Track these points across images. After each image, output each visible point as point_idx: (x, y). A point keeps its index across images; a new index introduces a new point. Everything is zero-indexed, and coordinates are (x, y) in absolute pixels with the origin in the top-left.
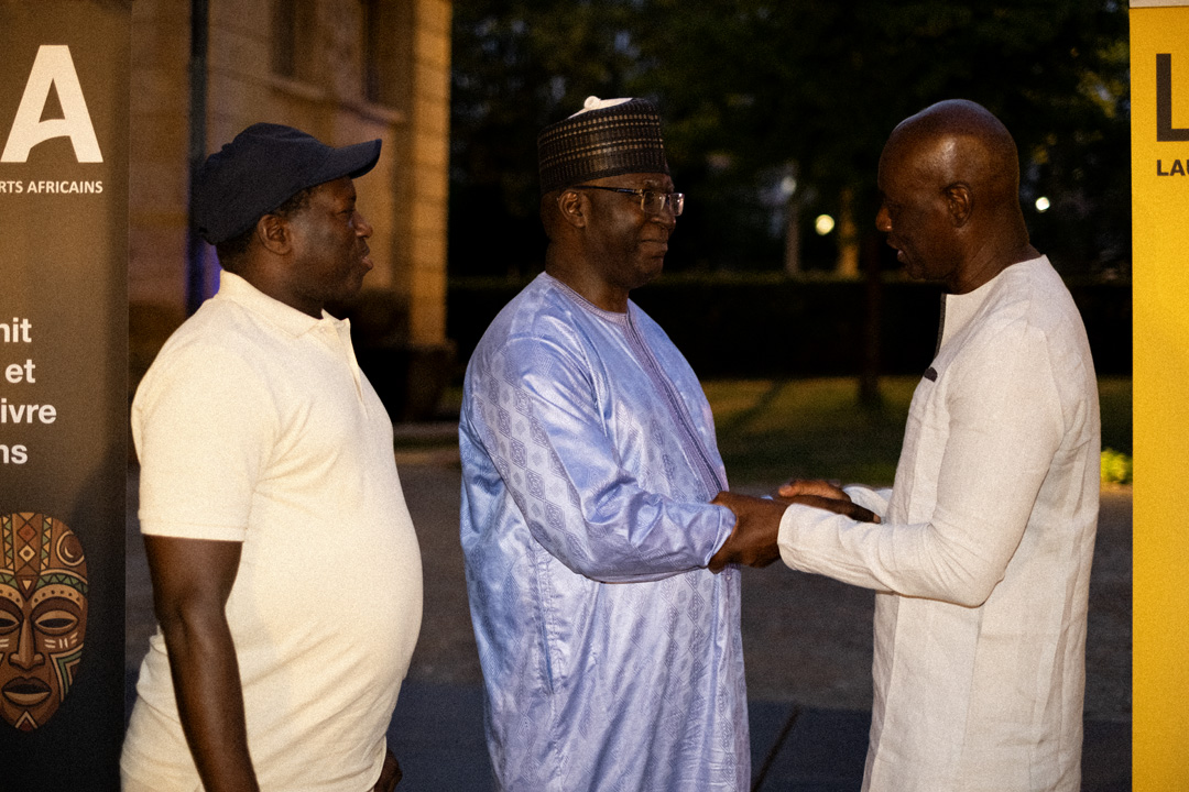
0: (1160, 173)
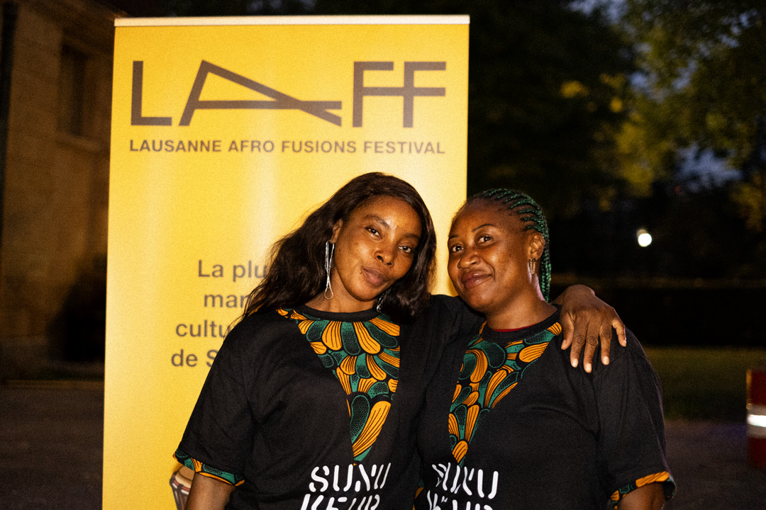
0: (132, 149)
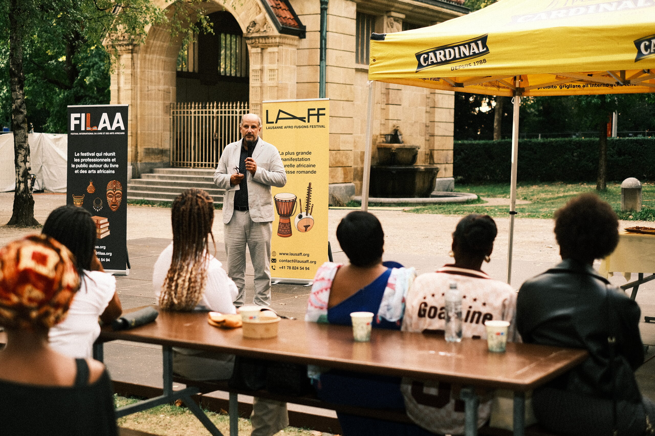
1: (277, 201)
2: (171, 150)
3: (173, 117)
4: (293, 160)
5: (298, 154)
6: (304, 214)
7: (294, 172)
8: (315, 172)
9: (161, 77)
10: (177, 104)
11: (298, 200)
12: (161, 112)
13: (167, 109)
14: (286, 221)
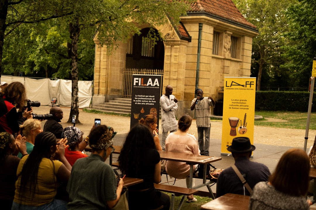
0: (226, 89)
1: (230, 121)
2: (122, 90)
3: (124, 75)
4: (238, 103)
5: (240, 100)
6: (242, 127)
7: (238, 108)
8: (248, 109)
9: (120, 56)
10: (126, 69)
11: (240, 121)
12: (119, 72)
13: (121, 71)
14: (234, 129)
